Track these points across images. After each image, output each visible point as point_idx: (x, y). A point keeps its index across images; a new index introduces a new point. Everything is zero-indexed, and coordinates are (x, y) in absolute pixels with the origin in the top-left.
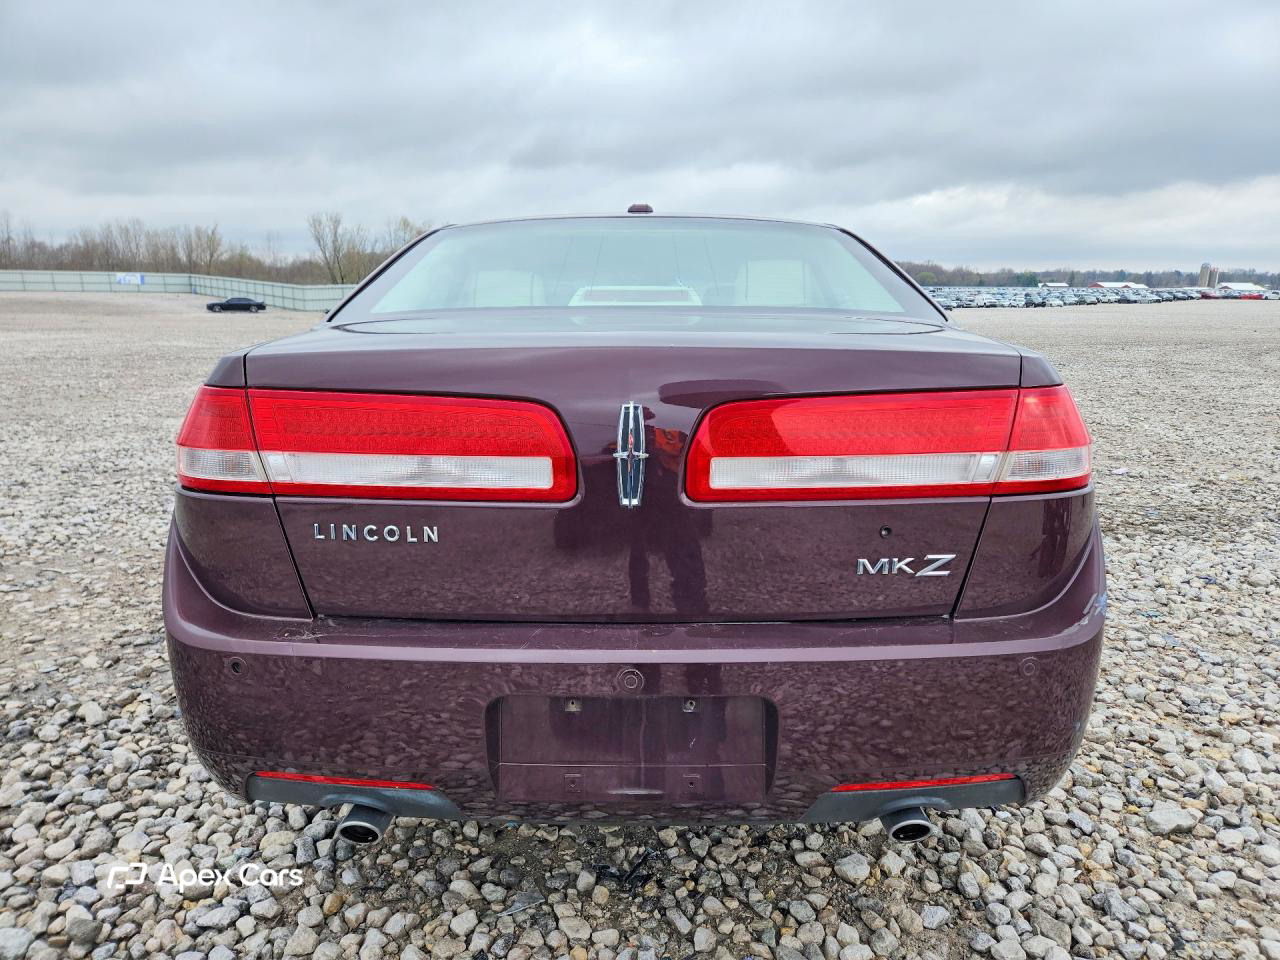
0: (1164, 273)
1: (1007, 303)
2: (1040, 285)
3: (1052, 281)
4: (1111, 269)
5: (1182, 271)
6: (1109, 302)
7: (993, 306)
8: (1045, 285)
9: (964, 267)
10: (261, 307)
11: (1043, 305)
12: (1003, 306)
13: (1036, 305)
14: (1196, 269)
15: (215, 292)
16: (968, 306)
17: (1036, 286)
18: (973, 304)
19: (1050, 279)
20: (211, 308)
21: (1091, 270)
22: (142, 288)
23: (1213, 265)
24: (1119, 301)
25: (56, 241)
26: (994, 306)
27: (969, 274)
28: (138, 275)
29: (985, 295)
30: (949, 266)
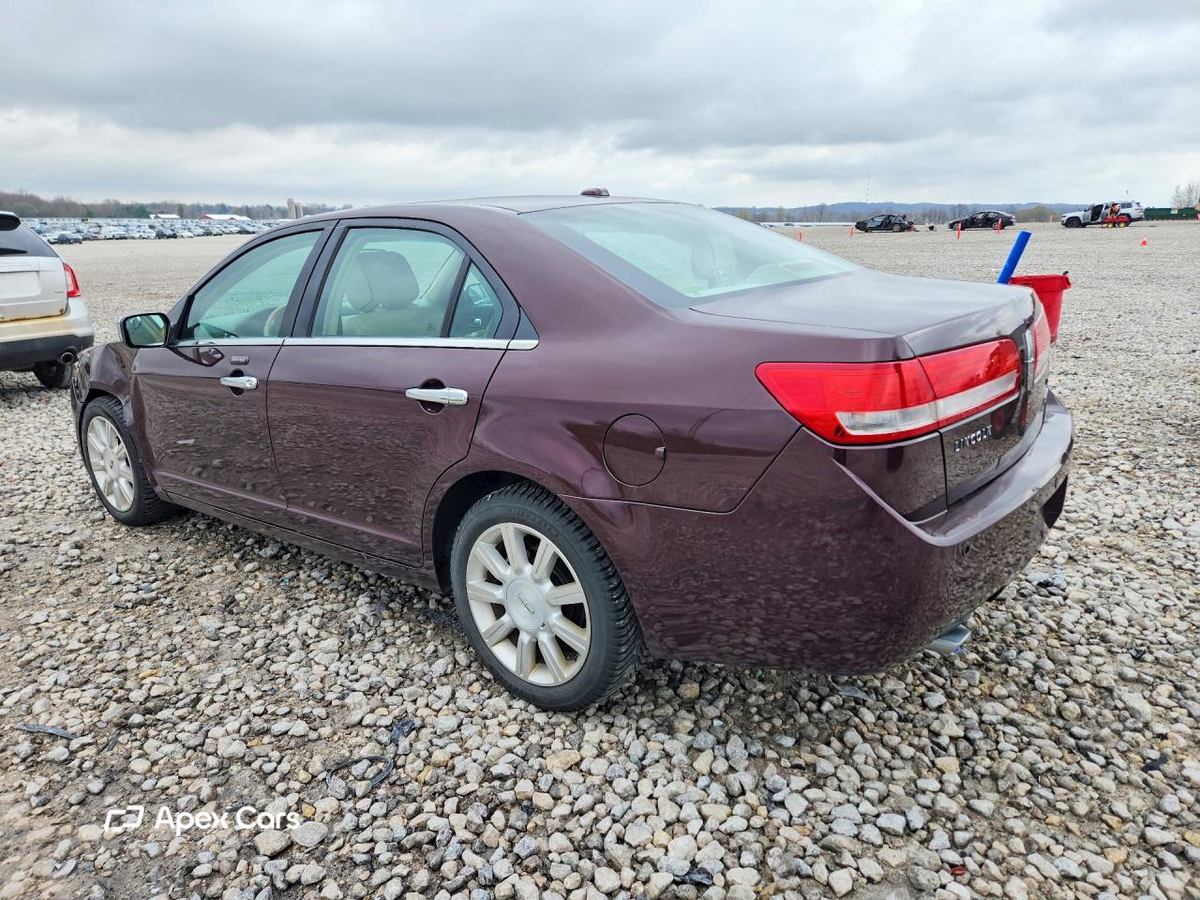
0: (258, 207)
1: (137, 235)
2: (152, 216)
3: (162, 213)
4: (213, 202)
5: (272, 205)
6: (231, 233)
7: (123, 238)
8: (157, 217)
9: (65, 198)
11: (174, 236)
12: (133, 238)
13: (169, 237)
14: (284, 204)
16: (95, 239)
17: (149, 217)
18: (99, 236)
19: (159, 211)
21: (195, 203)
23: (296, 201)
24: (240, 232)
26: (125, 238)
27: (73, 205)
29: (110, 227)
30: (47, 196)
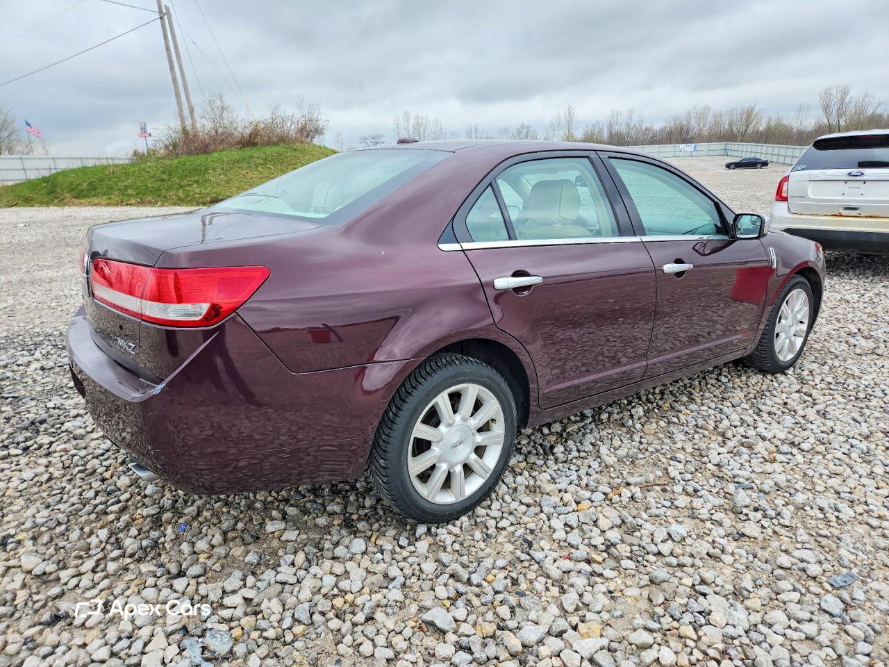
10: (765, 164)
15: (735, 154)
20: (728, 166)
22: (694, 154)
25: (657, 127)
28: (693, 145)
